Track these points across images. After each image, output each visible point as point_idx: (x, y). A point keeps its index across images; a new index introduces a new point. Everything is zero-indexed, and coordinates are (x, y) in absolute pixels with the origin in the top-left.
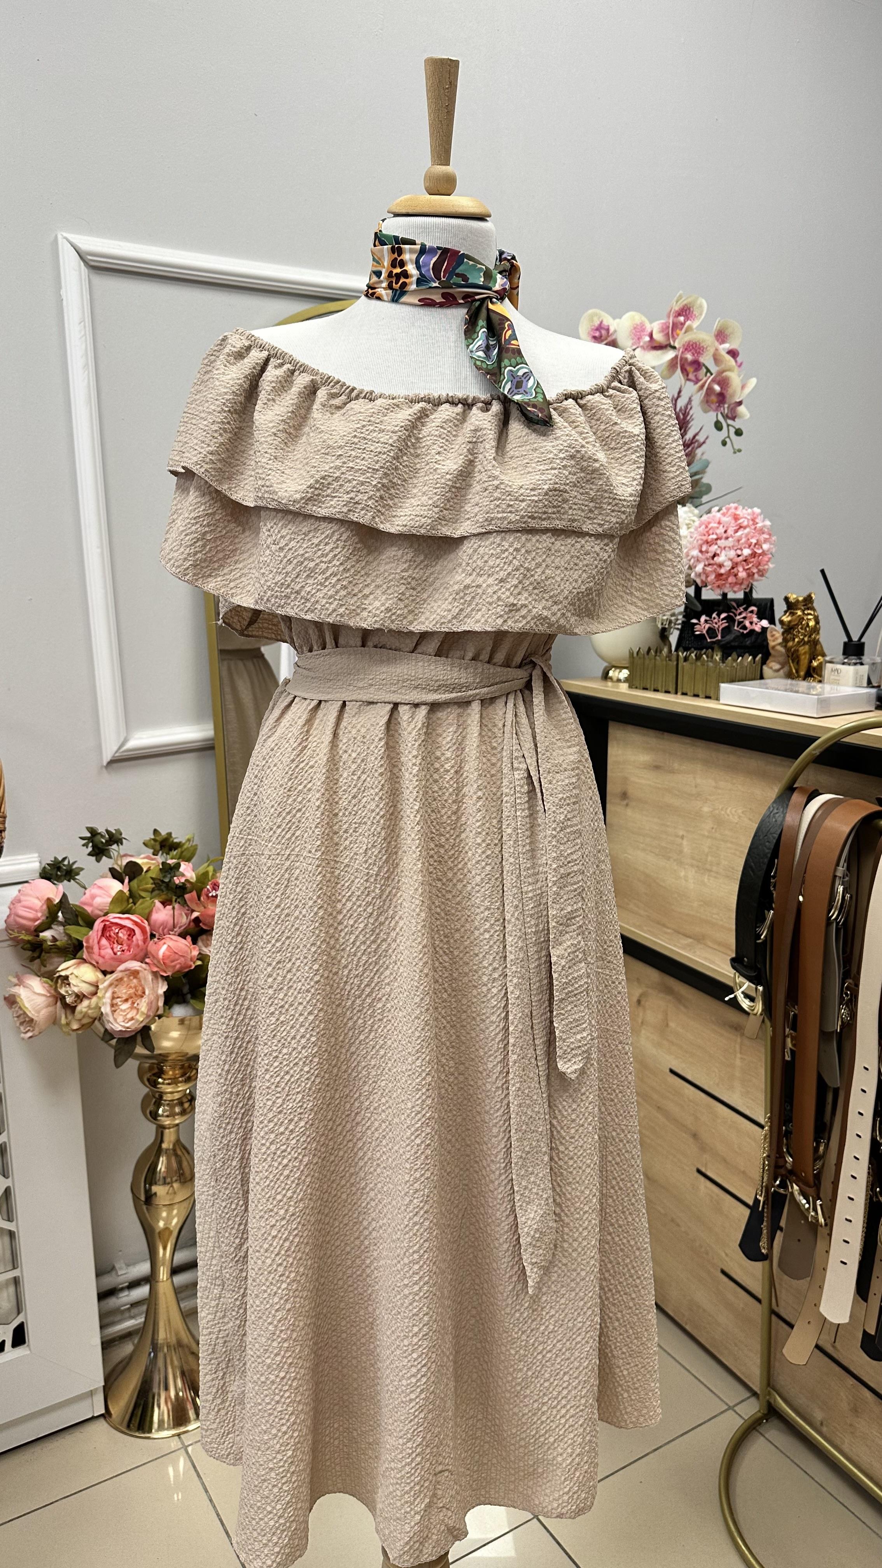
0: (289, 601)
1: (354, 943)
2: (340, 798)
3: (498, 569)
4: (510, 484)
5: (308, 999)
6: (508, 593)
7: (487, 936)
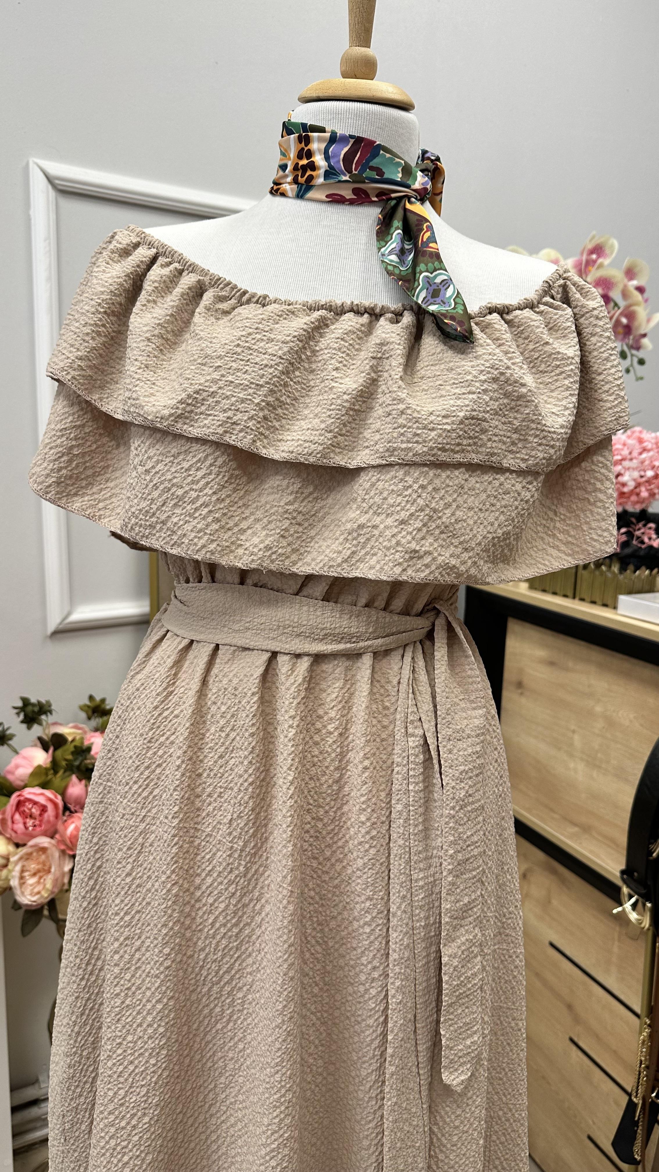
0: (154, 532)
1: (213, 924)
2: (205, 756)
3: (399, 508)
4: (419, 408)
5: (157, 985)
6: (409, 537)
7: (367, 930)
